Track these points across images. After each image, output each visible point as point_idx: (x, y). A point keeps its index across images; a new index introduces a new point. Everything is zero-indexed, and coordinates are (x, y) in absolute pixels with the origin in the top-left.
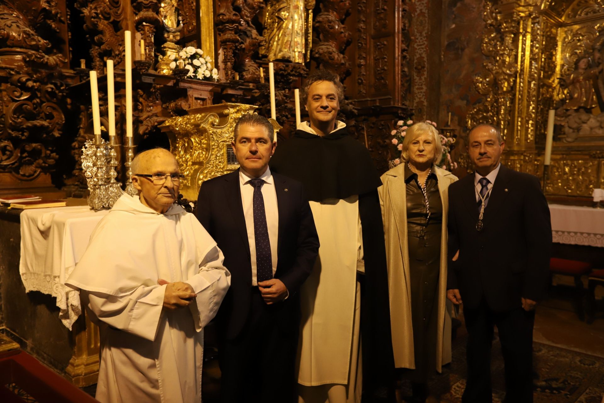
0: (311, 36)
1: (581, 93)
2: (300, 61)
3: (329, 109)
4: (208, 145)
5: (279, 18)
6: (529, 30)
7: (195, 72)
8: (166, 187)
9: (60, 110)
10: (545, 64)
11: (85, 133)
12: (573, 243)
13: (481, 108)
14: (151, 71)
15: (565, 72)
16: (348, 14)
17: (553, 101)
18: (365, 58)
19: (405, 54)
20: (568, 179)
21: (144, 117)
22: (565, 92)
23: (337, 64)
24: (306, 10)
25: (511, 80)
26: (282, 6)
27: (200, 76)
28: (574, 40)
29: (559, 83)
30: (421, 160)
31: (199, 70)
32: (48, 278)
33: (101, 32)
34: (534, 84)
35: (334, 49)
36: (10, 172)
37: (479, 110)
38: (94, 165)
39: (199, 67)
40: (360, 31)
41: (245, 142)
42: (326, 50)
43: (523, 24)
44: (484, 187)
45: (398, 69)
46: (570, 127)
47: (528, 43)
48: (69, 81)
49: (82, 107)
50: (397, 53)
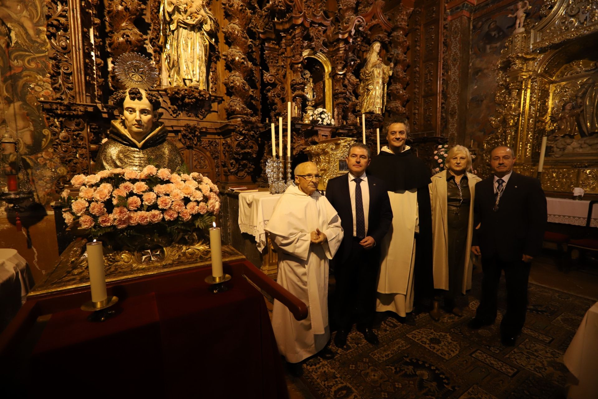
0: (385, 98)
1: (567, 126)
2: (380, 113)
3: (401, 139)
4: (329, 160)
5: (367, 89)
6: (529, 86)
7: (322, 121)
8: (312, 182)
9: (256, 144)
10: (540, 108)
11: (267, 155)
12: (557, 222)
13: (494, 136)
14: (300, 122)
15: (554, 112)
16: (408, 84)
17: (545, 131)
18: (418, 109)
19: (443, 105)
20: (555, 181)
21: (296, 146)
22: (555, 125)
23: (401, 113)
24: (383, 84)
25: (516, 119)
26: (369, 83)
27: (325, 123)
28: (562, 92)
29: (550, 119)
30: (458, 169)
31: (325, 120)
32: (251, 227)
33: (276, 104)
34: (532, 121)
35: (399, 105)
36: (234, 175)
37: (492, 138)
38: (272, 171)
39: (324, 119)
40: (415, 94)
41: (354, 157)
42: (394, 106)
43: (525, 83)
44: (500, 184)
45: (439, 115)
46: (558, 148)
47: (528, 94)
48: (261, 129)
49: (266, 142)
50: (439, 105)
